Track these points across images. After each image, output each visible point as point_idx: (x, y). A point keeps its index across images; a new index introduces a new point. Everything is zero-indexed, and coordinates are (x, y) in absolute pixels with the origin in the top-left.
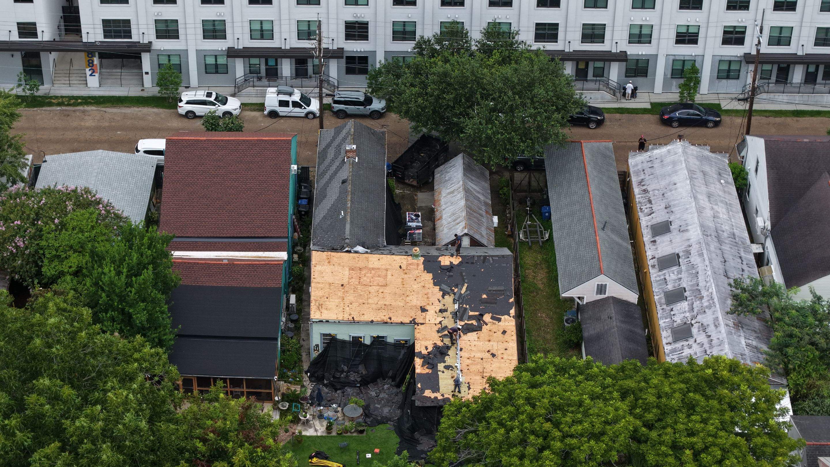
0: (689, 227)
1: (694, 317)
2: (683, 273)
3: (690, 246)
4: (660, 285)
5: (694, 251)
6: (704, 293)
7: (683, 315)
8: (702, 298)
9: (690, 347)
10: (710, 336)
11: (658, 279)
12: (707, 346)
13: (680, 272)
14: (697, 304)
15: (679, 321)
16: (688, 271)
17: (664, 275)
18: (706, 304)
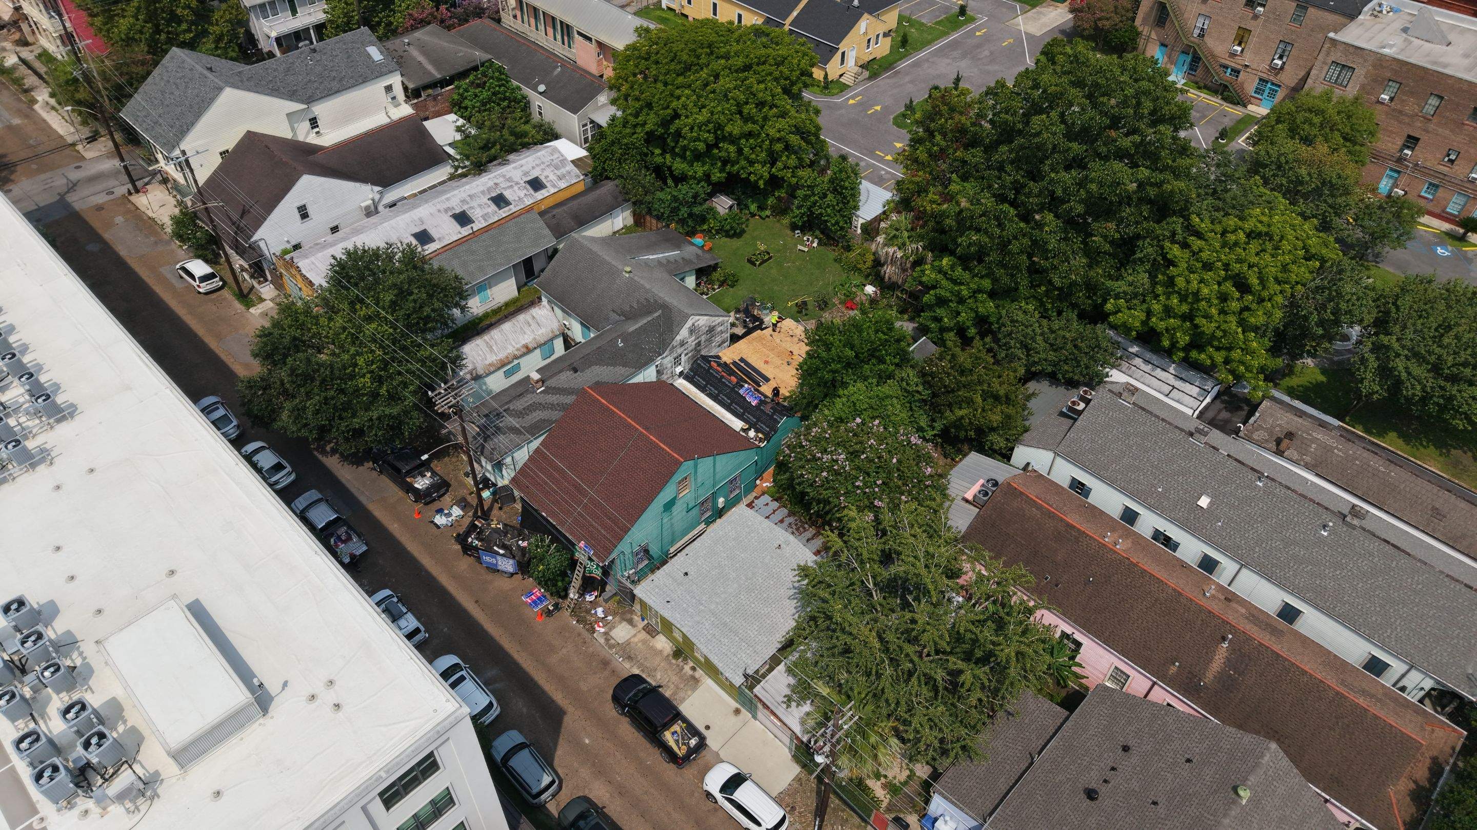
0: (416, 218)
1: (517, 183)
2: (472, 206)
3: (439, 211)
4: (490, 217)
6: (491, 183)
7: (517, 191)
8: (496, 184)
9: (547, 177)
10: (533, 168)
11: (483, 221)
12: (543, 166)
13: (472, 208)
14: (502, 185)
15: (525, 191)
16: (468, 203)
17: (477, 218)
18: (501, 179)
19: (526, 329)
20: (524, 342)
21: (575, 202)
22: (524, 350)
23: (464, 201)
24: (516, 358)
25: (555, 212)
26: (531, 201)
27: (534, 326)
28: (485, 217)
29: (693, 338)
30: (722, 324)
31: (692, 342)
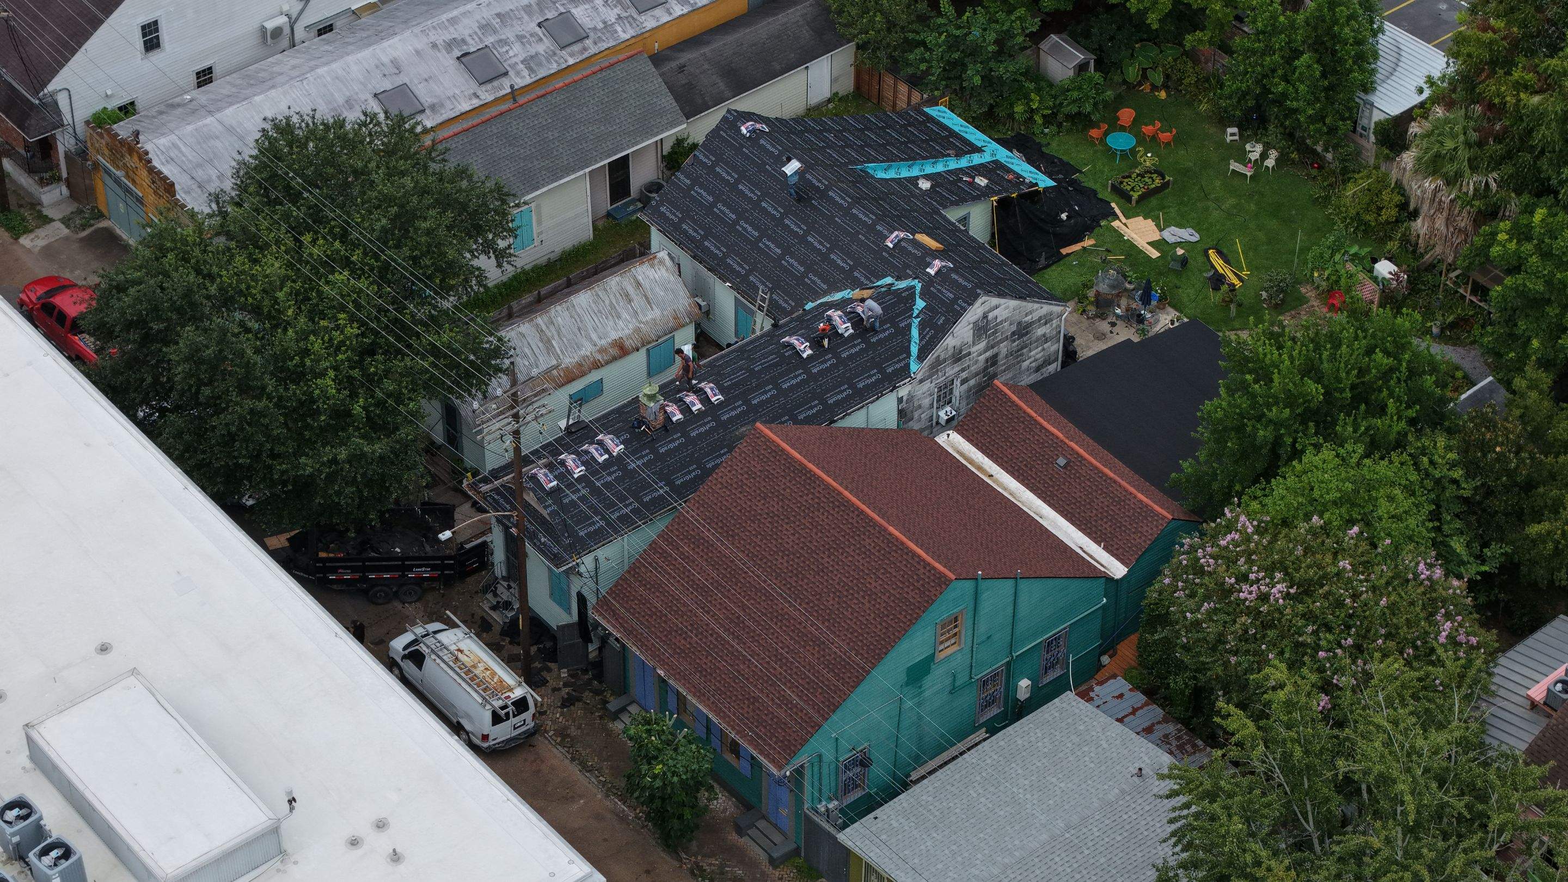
0: (385, 60)
2: (503, 37)
3: (434, 46)
4: (540, 64)
5: (441, 37)
7: (602, 9)
11: (526, 73)
13: (504, 42)
15: (618, 10)
16: (495, 32)
17: (513, 66)
19: (622, 307)
20: (614, 335)
21: (730, 39)
22: (614, 352)
23: (486, 27)
24: (597, 365)
25: (686, 57)
26: (630, 33)
27: (638, 301)
28: (530, 62)
29: (982, 345)
30: (1046, 320)
31: (979, 353)
